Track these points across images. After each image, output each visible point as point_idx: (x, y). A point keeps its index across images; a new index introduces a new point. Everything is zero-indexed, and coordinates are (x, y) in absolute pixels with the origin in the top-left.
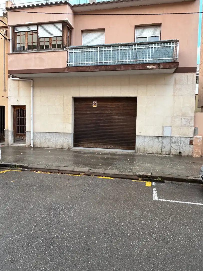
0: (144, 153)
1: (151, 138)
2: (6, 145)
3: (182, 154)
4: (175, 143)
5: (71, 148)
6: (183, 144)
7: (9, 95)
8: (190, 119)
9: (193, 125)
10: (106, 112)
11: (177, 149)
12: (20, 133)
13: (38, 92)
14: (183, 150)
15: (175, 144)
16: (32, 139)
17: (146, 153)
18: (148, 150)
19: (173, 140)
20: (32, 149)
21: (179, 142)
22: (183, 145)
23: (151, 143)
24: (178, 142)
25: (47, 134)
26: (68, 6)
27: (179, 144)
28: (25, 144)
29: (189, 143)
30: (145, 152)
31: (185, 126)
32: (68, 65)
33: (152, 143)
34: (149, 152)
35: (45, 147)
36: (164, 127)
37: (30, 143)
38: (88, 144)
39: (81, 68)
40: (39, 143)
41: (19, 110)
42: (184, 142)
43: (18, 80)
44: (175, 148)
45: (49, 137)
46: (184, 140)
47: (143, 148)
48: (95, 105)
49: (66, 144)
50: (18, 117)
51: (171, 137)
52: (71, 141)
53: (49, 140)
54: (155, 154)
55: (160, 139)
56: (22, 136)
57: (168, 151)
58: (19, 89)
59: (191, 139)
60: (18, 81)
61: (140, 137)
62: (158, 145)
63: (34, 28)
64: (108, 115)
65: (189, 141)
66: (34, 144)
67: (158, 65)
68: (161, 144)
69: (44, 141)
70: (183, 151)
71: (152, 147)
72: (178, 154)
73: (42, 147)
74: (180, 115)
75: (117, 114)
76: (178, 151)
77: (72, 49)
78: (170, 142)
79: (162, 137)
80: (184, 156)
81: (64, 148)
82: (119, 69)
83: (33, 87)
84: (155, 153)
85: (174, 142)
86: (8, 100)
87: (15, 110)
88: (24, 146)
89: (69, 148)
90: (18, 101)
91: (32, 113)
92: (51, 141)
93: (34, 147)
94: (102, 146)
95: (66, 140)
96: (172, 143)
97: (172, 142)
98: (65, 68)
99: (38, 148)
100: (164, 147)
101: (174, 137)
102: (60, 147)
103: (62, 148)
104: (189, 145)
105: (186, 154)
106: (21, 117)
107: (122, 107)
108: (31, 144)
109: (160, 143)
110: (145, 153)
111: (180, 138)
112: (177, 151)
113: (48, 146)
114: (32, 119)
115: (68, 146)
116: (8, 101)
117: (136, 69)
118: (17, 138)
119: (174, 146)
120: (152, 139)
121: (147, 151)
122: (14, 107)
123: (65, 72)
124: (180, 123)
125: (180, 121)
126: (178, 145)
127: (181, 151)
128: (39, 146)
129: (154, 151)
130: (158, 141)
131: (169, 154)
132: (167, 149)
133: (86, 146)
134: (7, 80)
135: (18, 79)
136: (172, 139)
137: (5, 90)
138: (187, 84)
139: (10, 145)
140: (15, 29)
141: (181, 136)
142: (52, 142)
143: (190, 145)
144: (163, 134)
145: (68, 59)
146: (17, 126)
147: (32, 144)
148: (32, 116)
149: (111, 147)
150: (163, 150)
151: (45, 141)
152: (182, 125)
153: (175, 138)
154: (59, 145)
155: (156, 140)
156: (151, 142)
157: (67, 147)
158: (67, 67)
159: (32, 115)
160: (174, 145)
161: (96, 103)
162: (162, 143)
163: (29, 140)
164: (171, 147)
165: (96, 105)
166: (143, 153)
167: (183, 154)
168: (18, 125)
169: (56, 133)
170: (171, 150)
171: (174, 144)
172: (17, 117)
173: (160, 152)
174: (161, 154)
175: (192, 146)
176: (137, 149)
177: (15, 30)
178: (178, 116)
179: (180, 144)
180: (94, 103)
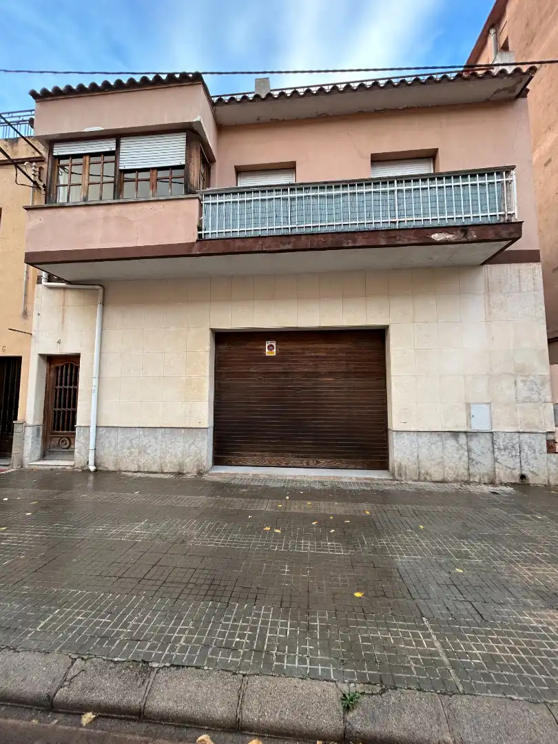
0: (419, 480)
1: (435, 438)
2: (15, 467)
3: (528, 480)
4: (505, 449)
5: (207, 472)
6: (529, 452)
7: (34, 327)
8: (539, 382)
9: (549, 398)
10: (301, 370)
11: (512, 467)
12: (63, 430)
13: (116, 317)
14: (532, 470)
15: (507, 452)
16: (92, 446)
17: (425, 480)
18: (432, 471)
19: (500, 442)
20: (91, 478)
21: (517, 446)
22: (530, 455)
23: (437, 452)
24: (513, 447)
25: (138, 433)
26: (202, 88)
27: (516, 452)
28: (72, 463)
29: (545, 449)
30: (422, 478)
31: (528, 400)
32: (200, 235)
33: (440, 449)
34: (434, 479)
35: (129, 471)
36: (468, 406)
37: (88, 458)
38: (255, 455)
39: (238, 244)
40: (112, 458)
41: (62, 367)
42: (531, 447)
43: (64, 288)
44: (505, 463)
45: (145, 441)
46: (528, 441)
47: (416, 466)
48: (270, 350)
49: (192, 460)
50: (59, 387)
51: (492, 433)
52: (205, 451)
53: (143, 450)
54: (451, 482)
55: (463, 439)
56: (68, 438)
57: (487, 474)
58: (64, 311)
59: (551, 437)
60: (62, 292)
61: (404, 434)
62: (458, 456)
63: (109, 146)
64: (307, 375)
65: (545, 442)
66: (99, 461)
67: (462, 231)
68: (466, 453)
69: (126, 452)
70: (532, 472)
71: (441, 464)
72: (518, 481)
73: (120, 471)
74: (511, 371)
75: (331, 374)
76: (517, 473)
77: (214, 195)
78: (492, 449)
79: (466, 432)
80: (536, 487)
81: (185, 472)
82: (350, 245)
83: (103, 304)
84: (450, 480)
85: (502, 447)
86: (33, 339)
87: (52, 366)
88: (68, 468)
89: (200, 473)
90: (59, 342)
91: (95, 374)
92: (149, 451)
93: (96, 471)
94: (292, 461)
95: (193, 447)
96: (496, 450)
97: (495, 447)
98: (193, 243)
99: (109, 472)
100: (477, 463)
101: (500, 432)
102: (176, 471)
103: (180, 474)
104: (546, 456)
105: (540, 482)
106: (68, 387)
107: (344, 355)
108: (88, 462)
109: (461, 452)
110: (422, 481)
111: (517, 435)
112: (514, 472)
113: (139, 467)
114: (96, 391)
115: (198, 466)
116: (32, 344)
117: (400, 242)
118: (53, 443)
119: (503, 458)
120: (438, 439)
121: (427, 474)
122: (49, 359)
123: (193, 253)
124: (513, 393)
125: (513, 389)
126: (516, 455)
127: (524, 472)
128: (111, 468)
129: (448, 474)
130: (457, 446)
131: (492, 483)
132: (484, 466)
133: (249, 464)
134: (34, 287)
135: (64, 284)
136: (495, 439)
137: (25, 314)
138: (520, 291)
139: (27, 467)
140: (55, 148)
141: (521, 431)
142: (152, 455)
143: (549, 455)
144: (468, 424)
145: (200, 222)
146: (55, 411)
147: (91, 462)
148: (95, 382)
149: (318, 462)
150: (472, 470)
151: (131, 453)
152: (520, 398)
153: (503, 436)
154: (171, 463)
155: (451, 443)
156: (437, 448)
157: (195, 469)
158: (197, 241)
159: (97, 379)
160: (503, 455)
161: (274, 344)
162: (469, 450)
163: (83, 452)
164: (496, 460)
165: (275, 350)
166: (415, 481)
167: (532, 480)
168: (57, 409)
169: (163, 430)
170: (497, 470)
171: (503, 453)
172: (57, 385)
173: (465, 476)
174: (468, 482)
175: (553, 457)
176: (400, 468)
177: (54, 151)
178: (505, 373)
179: (520, 451)
180: (268, 347)
